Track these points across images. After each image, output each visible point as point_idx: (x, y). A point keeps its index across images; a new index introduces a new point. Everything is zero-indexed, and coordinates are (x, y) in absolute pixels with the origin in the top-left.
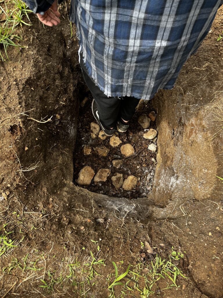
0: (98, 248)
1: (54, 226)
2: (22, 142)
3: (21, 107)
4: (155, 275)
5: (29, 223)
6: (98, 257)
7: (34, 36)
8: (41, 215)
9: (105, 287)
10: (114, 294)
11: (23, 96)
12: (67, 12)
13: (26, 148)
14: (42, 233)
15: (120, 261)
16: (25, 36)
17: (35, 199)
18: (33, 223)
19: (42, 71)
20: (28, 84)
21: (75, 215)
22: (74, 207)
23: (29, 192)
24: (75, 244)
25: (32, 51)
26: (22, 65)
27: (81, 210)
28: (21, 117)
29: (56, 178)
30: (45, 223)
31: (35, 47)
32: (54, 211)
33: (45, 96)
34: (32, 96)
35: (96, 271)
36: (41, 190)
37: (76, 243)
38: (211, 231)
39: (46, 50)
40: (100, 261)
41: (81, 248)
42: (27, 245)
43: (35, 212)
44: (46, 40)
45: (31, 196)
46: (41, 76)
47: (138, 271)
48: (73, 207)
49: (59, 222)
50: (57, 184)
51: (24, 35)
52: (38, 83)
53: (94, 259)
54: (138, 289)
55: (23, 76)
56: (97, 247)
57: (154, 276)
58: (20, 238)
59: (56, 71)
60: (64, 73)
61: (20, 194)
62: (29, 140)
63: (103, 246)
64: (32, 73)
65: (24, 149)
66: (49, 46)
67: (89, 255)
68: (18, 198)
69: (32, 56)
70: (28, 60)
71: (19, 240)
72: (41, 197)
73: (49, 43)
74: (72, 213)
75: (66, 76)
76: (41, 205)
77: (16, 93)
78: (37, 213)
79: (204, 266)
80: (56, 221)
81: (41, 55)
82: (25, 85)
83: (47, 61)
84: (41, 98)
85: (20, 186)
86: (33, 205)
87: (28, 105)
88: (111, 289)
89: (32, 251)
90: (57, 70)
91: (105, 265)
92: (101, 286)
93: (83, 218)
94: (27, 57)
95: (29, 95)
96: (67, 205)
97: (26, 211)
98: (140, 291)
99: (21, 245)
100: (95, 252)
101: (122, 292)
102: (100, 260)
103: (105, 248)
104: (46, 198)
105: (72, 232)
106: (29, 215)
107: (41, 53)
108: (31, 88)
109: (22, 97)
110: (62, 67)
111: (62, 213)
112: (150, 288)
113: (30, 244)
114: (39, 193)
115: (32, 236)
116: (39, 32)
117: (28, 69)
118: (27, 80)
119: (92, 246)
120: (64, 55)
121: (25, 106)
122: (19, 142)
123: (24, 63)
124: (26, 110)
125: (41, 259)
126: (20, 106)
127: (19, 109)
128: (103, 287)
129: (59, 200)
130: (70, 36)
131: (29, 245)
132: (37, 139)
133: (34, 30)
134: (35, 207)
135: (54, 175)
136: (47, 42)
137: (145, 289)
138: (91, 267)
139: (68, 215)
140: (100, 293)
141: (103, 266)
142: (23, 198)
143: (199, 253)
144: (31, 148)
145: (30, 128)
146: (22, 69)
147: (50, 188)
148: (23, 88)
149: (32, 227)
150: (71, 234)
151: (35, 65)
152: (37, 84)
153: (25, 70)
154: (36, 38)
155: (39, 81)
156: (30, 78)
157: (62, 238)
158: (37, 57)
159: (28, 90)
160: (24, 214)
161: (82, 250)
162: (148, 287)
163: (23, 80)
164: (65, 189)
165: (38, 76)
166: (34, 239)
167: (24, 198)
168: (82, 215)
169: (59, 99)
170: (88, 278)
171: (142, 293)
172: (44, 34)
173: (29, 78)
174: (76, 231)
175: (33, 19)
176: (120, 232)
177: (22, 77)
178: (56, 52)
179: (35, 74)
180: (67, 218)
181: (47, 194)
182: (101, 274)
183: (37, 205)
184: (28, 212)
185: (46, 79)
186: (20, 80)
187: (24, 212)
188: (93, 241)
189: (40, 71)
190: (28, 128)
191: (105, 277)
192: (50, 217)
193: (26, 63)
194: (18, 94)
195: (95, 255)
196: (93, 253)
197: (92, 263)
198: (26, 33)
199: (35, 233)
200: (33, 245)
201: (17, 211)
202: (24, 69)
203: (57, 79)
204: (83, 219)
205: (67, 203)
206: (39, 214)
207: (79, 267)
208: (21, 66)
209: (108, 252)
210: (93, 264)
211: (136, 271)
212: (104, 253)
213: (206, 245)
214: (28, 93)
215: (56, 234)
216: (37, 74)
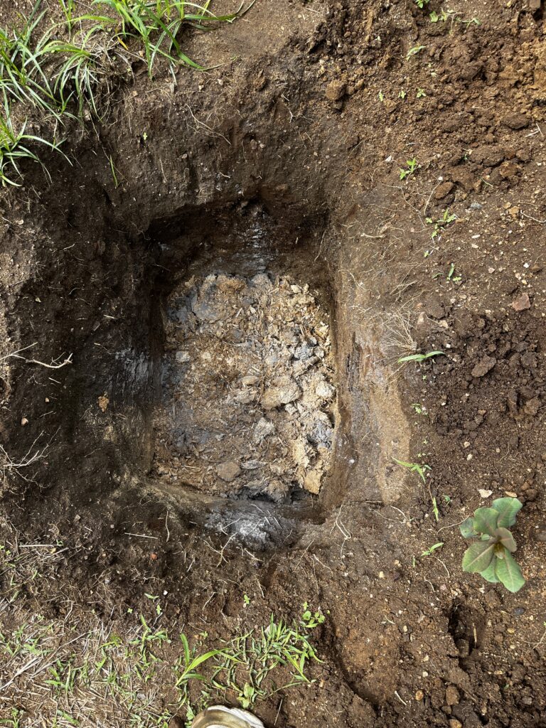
0: (159, 609)
1: (79, 571)
2: (14, 410)
3: (11, 341)
4: (267, 659)
5: (28, 566)
6: (157, 627)
7: (34, 199)
8: (54, 550)
9: (171, 683)
10: (188, 697)
11: (17, 318)
12: (100, 142)
13: (25, 421)
14: (52, 584)
15: (201, 632)
16: (15, 202)
17: (44, 519)
18: (37, 564)
19: (56, 262)
20: (28, 292)
21: (127, 546)
22: (129, 529)
23: (32, 505)
24: (115, 603)
25: (33, 228)
26: (13, 258)
27: (144, 535)
28: (12, 361)
29: (94, 472)
30: (60, 564)
31: (39, 219)
32: (82, 540)
33: (68, 309)
34: (37, 316)
35: (153, 653)
36: (58, 499)
37: (117, 601)
38: (384, 570)
39: (63, 219)
40: (159, 633)
41: (125, 610)
42: (24, 608)
43: (42, 543)
44: (63, 200)
45: (35, 513)
46: (53, 273)
47: (234, 651)
48: (126, 531)
49: (90, 561)
50: (97, 485)
51: (14, 200)
52: (50, 287)
53: (148, 630)
54: (235, 687)
55: (16, 279)
56: (156, 608)
57: (266, 661)
58: (12, 593)
59: (91, 256)
60: (111, 254)
61: (11, 511)
62: (29, 403)
63: (168, 605)
64: (34, 272)
65: (21, 422)
66: (71, 211)
67: (140, 623)
68: (7, 519)
69: (32, 238)
70: (24, 247)
71: (9, 598)
72: (57, 513)
73: (70, 204)
74: (121, 542)
75: (117, 261)
76: (55, 530)
77: (3, 314)
78: (47, 545)
79: (365, 639)
80: (84, 560)
81: (51, 233)
82: (21, 296)
83: (68, 241)
84: (59, 315)
85: (12, 496)
86: (39, 531)
87: (27, 334)
88: (182, 687)
89: (33, 619)
90: (92, 254)
91: (169, 641)
92: (162, 682)
93: (142, 552)
94: (23, 242)
95: (30, 314)
96: (112, 526)
97: (24, 542)
98: (238, 690)
99: (13, 607)
100: (151, 616)
101: (203, 692)
102: (159, 631)
103: (173, 610)
104: (67, 515)
105: (112, 581)
106: (31, 550)
107: (51, 228)
108: (34, 298)
109: (14, 321)
110: (104, 244)
111: (99, 543)
112: (258, 682)
113: (29, 605)
114: (53, 506)
115: (34, 591)
116: (45, 189)
117: (25, 264)
118: (25, 285)
119: (147, 607)
120: (108, 221)
121: (21, 337)
122: (7, 411)
123: (17, 254)
124: (23, 345)
125: (49, 633)
126: (10, 339)
127: (9, 346)
128: (167, 683)
129: (94, 518)
130: (113, 184)
131: (26, 607)
132: (47, 400)
133: (33, 188)
134: (43, 533)
135: (88, 468)
136: (66, 203)
137: (246, 686)
138: (143, 646)
139: (112, 547)
140: (162, 695)
141: (166, 642)
142: (18, 518)
143: (358, 612)
144: (36, 419)
145: (31, 381)
146: (15, 265)
147: (78, 495)
148: (17, 303)
149: (34, 572)
150: (109, 584)
151: (41, 254)
152: (48, 290)
153: (19, 267)
154: (38, 202)
155: (52, 282)
156: (30, 281)
157: (92, 592)
158: (44, 237)
159: (27, 305)
160: (19, 548)
161: (128, 614)
162: (254, 682)
163: (16, 287)
164: (116, 494)
165: (46, 275)
166: (36, 597)
167: (21, 518)
168: (142, 546)
169: (101, 310)
170: (137, 667)
171: (241, 695)
172: (56, 191)
173: (27, 281)
174: (120, 578)
175: (29, 167)
176: (211, 578)
177: (13, 282)
178: (88, 218)
179: (39, 271)
180: (109, 554)
181: (70, 506)
182: (162, 659)
183: (47, 530)
184: (28, 544)
185: (65, 278)
186: (10, 287)
187: (19, 545)
188: (150, 596)
189: (50, 265)
190: (26, 381)
191: (171, 664)
192: (73, 553)
193: (21, 252)
194: (6, 315)
195: (151, 622)
196: (147, 618)
197: (143, 638)
198: (17, 197)
199: (40, 583)
200: (36, 608)
201: (6, 543)
202: (18, 265)
203: (94, 271)
204: (144, 553)
205: (112, 524)
206: (49, 548)
207: (120, 646)
208: (12, 260)
209: (178, 615)
210: (146, 641)
211: (232, 651)
212: (169, 618)
213: (371, 596)
214: (28, 310)
215: (81, 586)
216: (44, 270)
